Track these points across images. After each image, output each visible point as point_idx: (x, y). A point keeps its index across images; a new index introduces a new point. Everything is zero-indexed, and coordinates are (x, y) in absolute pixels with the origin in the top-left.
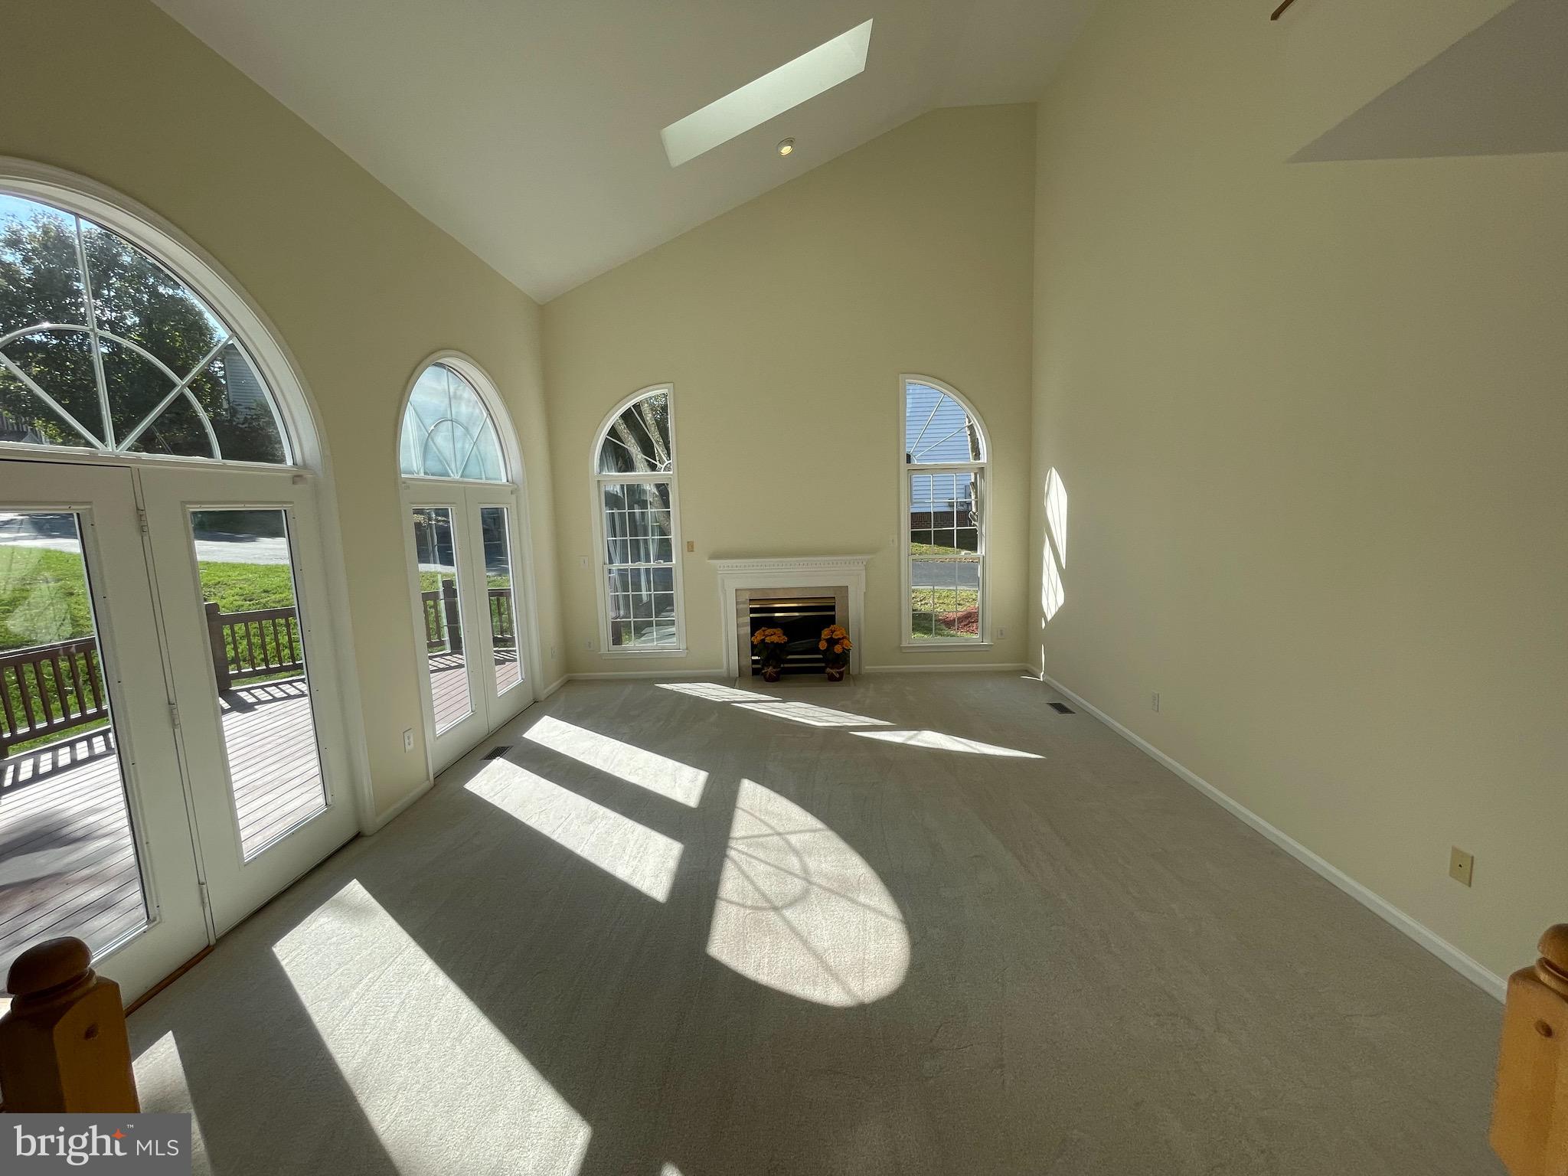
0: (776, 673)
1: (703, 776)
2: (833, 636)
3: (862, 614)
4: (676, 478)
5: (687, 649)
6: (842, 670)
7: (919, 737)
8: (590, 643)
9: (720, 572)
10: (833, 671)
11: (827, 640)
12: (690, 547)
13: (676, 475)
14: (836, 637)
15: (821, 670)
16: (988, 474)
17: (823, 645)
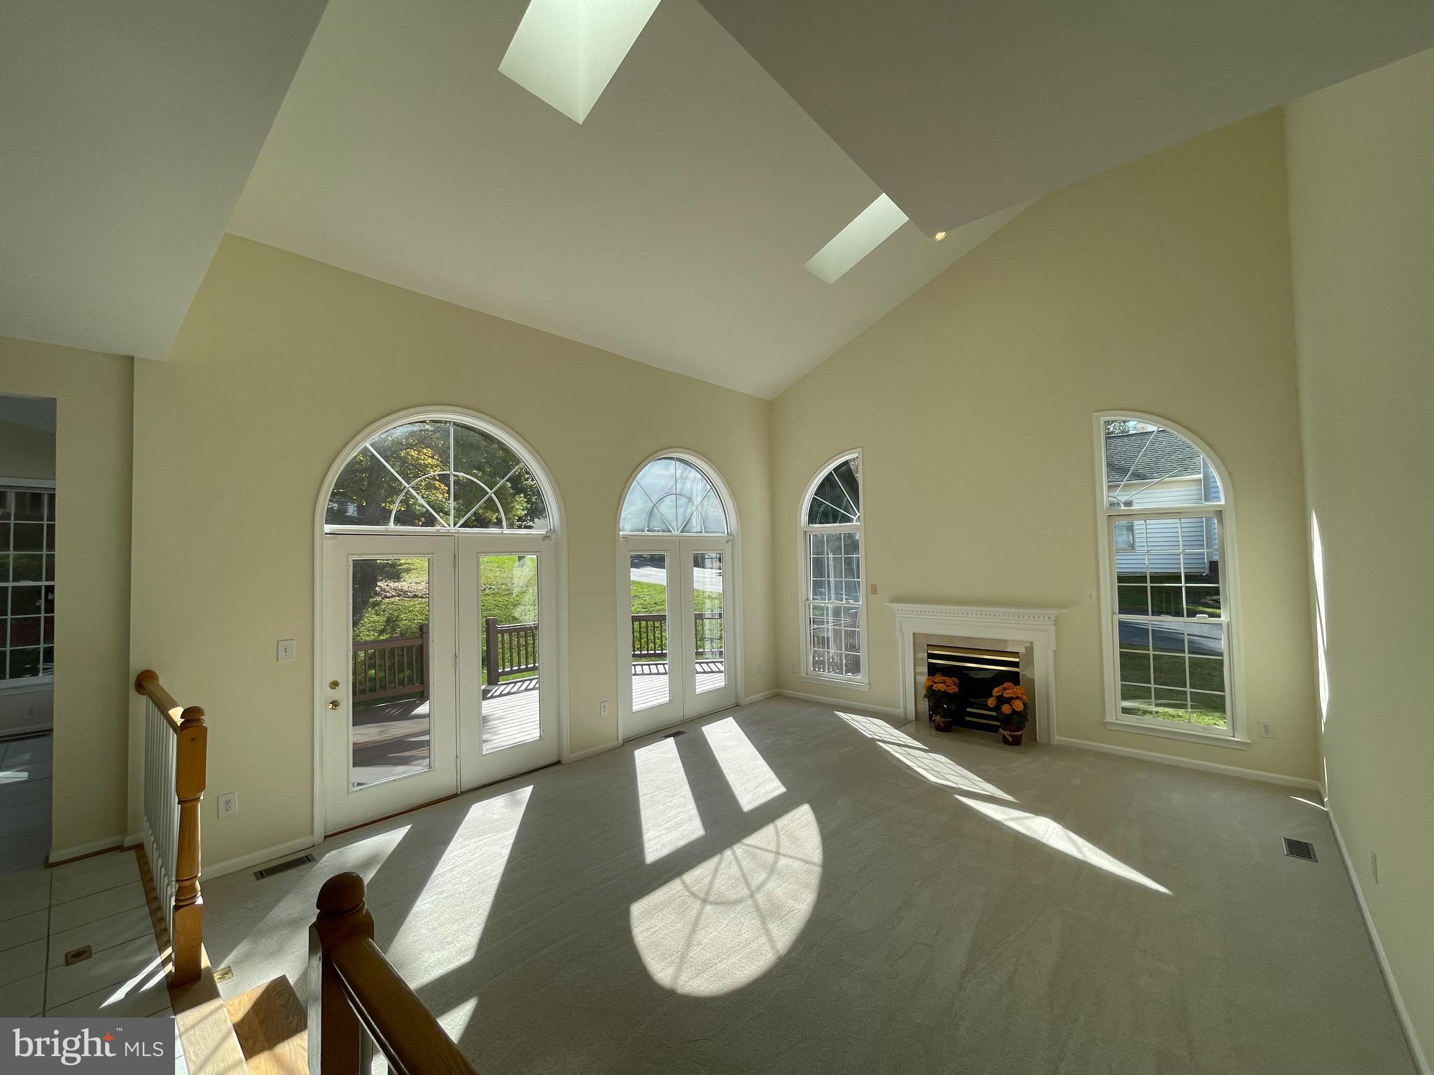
0: (944, 722)
1: (783, 789)
2: (1004, 695)
3: (1052, 678)
4: (863, 528)
5: (869, 684)
6: (1016, 733)
7: (1027, 822)
8: (793, 666)
9: (898, 615)
10: (1006, 733)
11: (998, 697)
12: (874, 590)
13: (863, 525)
14: (1007, 696)
15: (994, 729)
16: (1229, 517)
17: (991, 702)
